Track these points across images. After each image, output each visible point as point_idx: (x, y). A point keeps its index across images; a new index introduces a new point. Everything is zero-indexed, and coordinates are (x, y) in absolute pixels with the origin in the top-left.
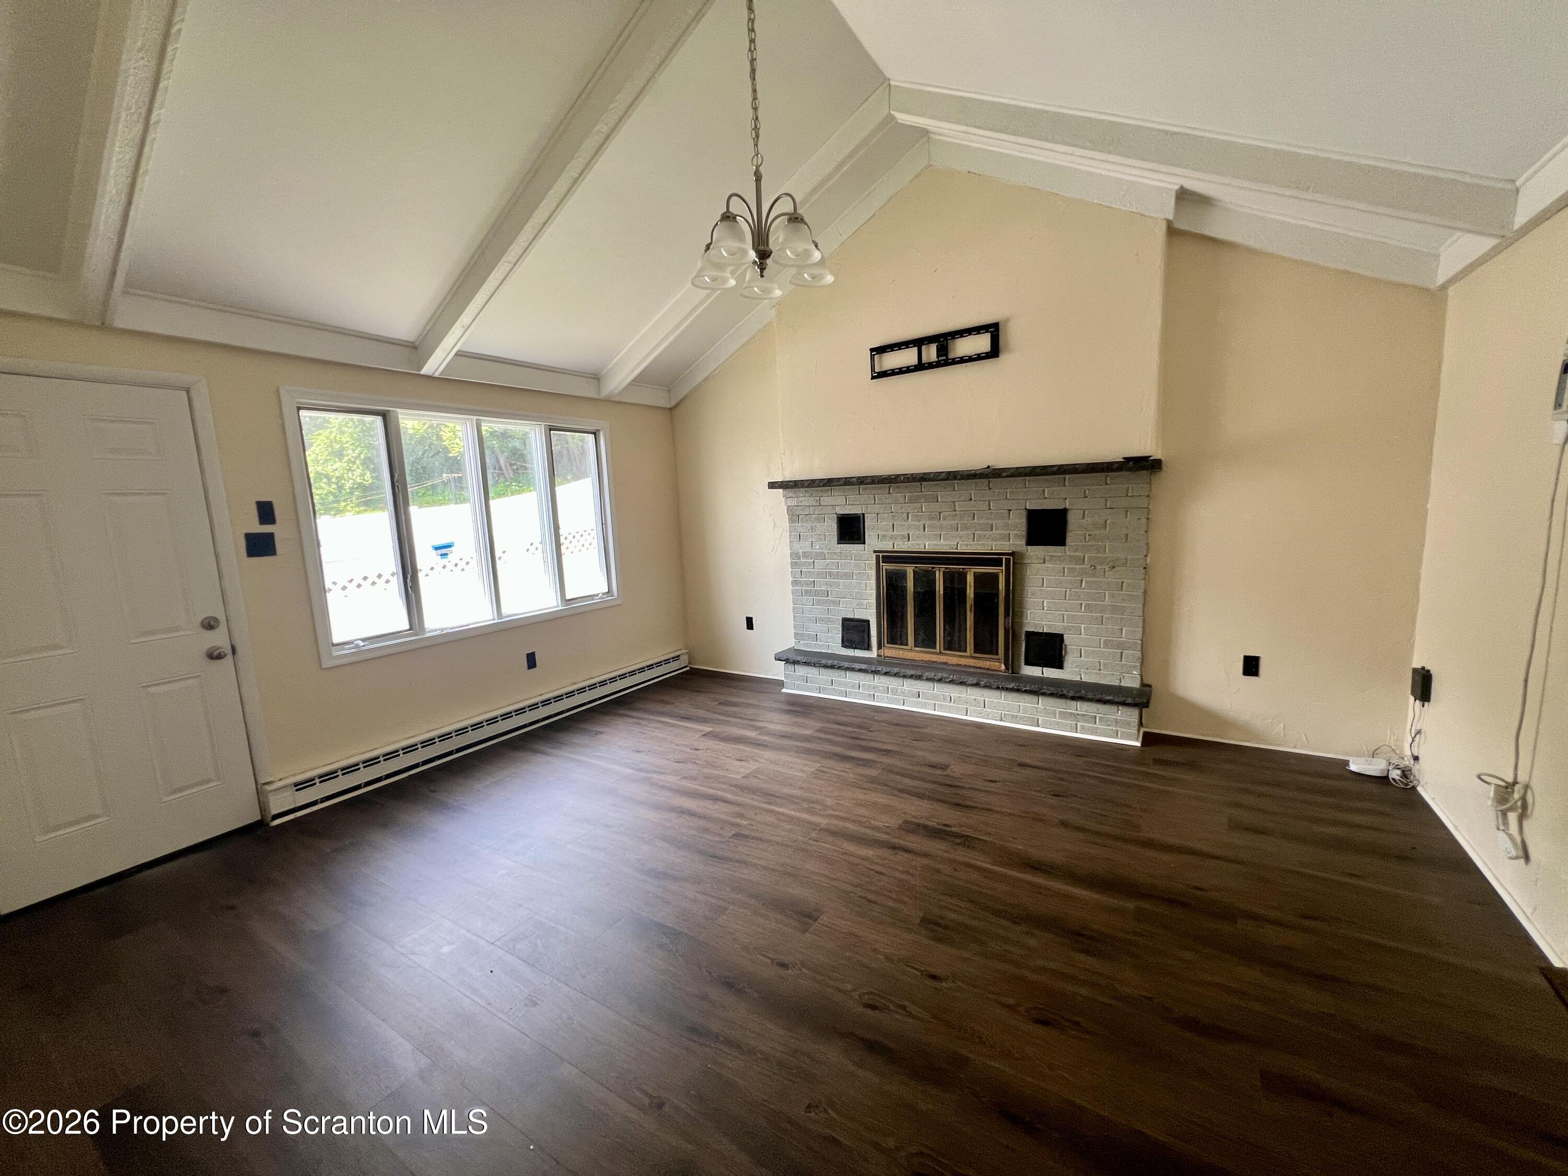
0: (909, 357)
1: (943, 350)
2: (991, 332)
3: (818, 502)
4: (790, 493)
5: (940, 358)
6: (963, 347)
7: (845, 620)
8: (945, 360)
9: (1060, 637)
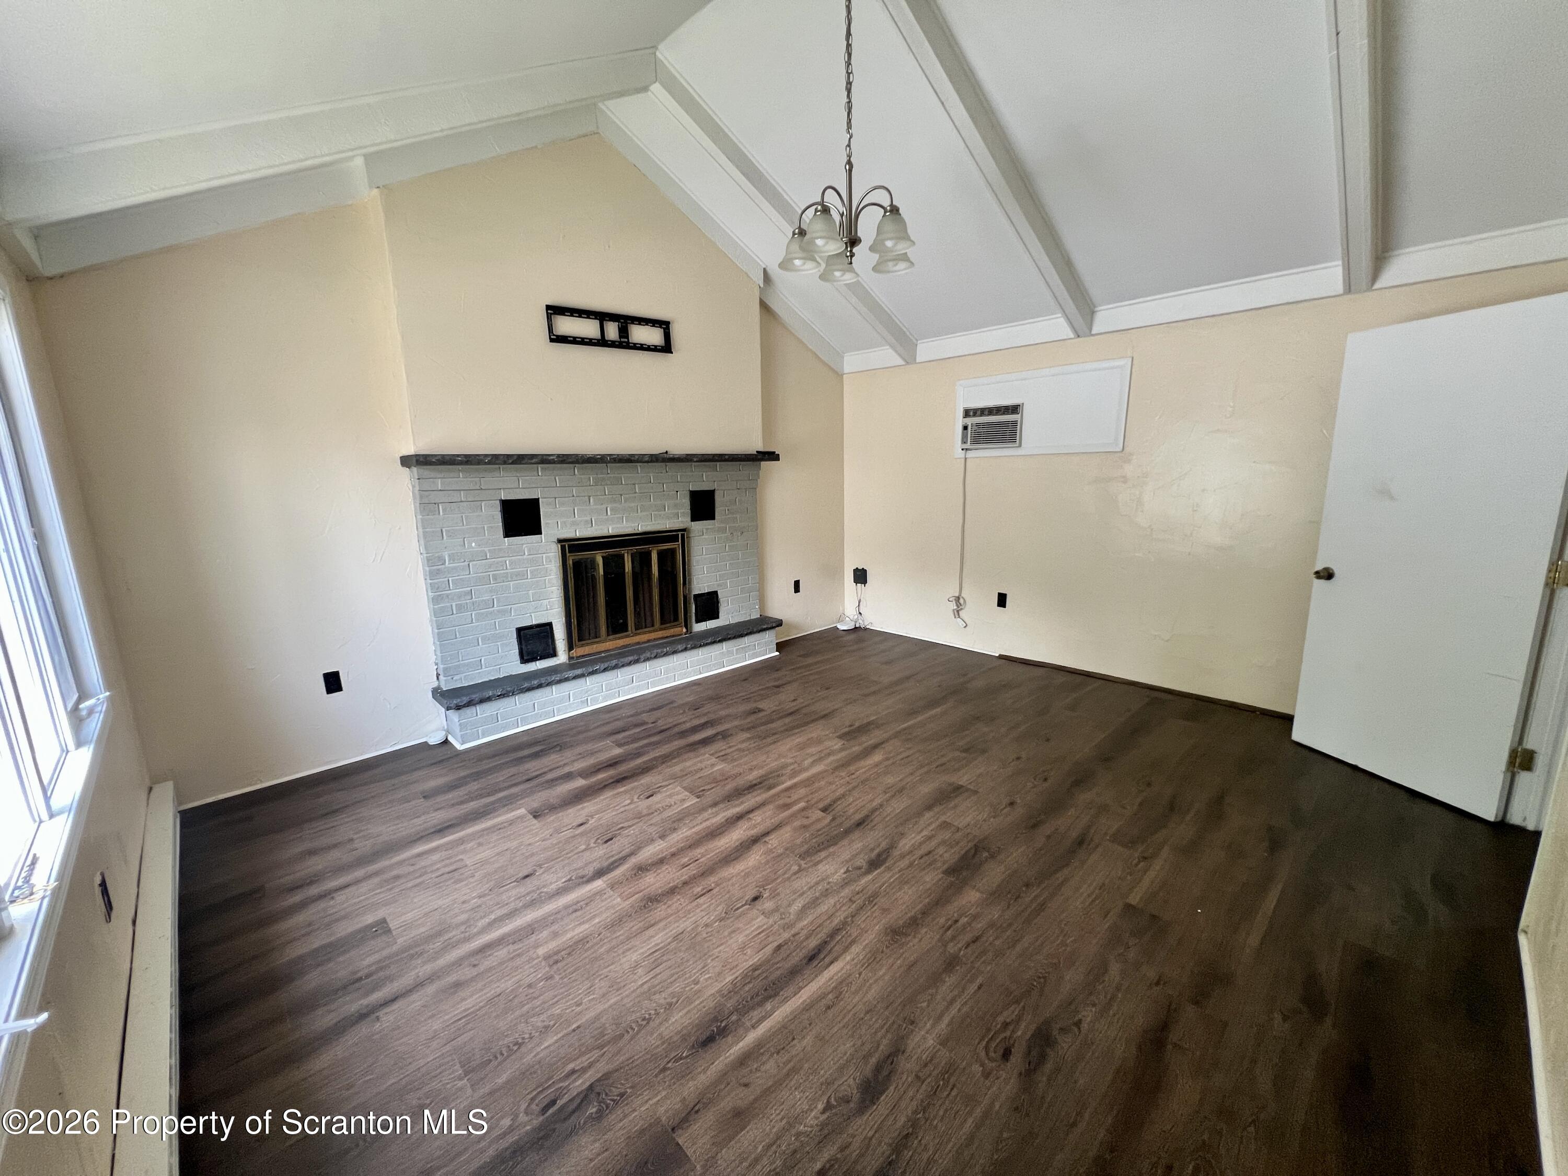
0: (589, 328)
1: (624, 332)
2: (664, 328)
3: (478, 485)
4: (426, 471)
5: (622, 340)
6: (639, 334)
7: (520, 631)
8: (624, 343)
9: (716, 593)
